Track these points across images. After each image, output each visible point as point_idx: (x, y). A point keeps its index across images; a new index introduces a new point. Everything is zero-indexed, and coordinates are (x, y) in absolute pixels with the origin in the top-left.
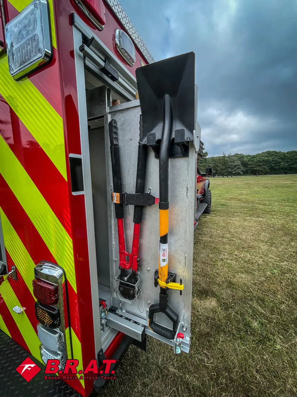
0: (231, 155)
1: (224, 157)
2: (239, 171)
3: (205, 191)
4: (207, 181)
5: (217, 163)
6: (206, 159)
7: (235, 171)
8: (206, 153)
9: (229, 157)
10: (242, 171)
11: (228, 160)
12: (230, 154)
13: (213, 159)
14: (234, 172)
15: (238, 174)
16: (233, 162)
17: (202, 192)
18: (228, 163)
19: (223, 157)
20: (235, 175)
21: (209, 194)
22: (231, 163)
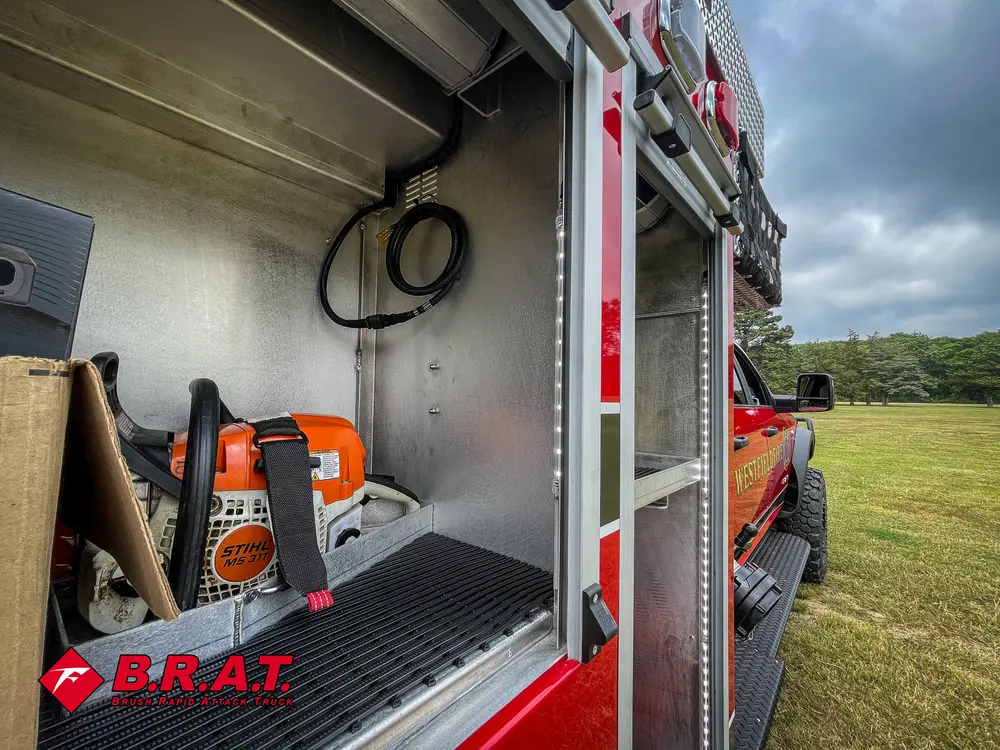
0: (879, 336)
1: (854, 342)
2: (913, 388)
3: (793, 478)
4: (802, 427)
5: (826, 361)
6: (788, 347)
7: (897, 386)
8: (788, 332)
9: (871, 342)
10: (926, 388)
11: (868, 351)
12: (876, 333)
13: (813, 350)
14: (892, 391)
15: (912, 397)
16: (889, 358)
17: (779, 486)
18: (867, 361)
19: (848, 343)
20: (897, 398)
21: (815, 491)
22: (881, 360)
